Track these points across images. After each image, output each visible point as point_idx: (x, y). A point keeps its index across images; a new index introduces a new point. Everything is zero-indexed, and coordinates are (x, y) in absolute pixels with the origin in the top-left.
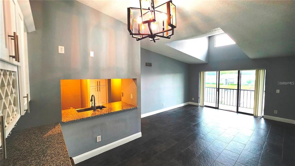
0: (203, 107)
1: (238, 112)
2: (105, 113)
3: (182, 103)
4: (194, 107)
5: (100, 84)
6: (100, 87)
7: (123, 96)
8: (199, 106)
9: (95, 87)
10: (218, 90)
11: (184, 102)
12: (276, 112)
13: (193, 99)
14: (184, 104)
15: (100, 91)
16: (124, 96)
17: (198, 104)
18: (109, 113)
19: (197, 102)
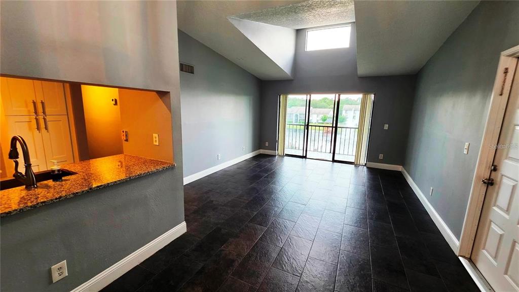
0: (283, 156)
1: (334, 161)
2: (75, 191)
3: (249, 153)
4: (270, 158)
5: (47, 110)
6: (48, 118)
7: (127, 140)
8: (277, 157)
9: (27, 118)
10: (307, 126)
11: (254, 150)
12: (381, 156)
13: (267, 144)
14: (251, 153)
15: (46, 128)
16: (130, 139)
17: (275, 151)
18: (91, 189)
19: (274, 148)
